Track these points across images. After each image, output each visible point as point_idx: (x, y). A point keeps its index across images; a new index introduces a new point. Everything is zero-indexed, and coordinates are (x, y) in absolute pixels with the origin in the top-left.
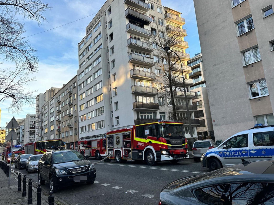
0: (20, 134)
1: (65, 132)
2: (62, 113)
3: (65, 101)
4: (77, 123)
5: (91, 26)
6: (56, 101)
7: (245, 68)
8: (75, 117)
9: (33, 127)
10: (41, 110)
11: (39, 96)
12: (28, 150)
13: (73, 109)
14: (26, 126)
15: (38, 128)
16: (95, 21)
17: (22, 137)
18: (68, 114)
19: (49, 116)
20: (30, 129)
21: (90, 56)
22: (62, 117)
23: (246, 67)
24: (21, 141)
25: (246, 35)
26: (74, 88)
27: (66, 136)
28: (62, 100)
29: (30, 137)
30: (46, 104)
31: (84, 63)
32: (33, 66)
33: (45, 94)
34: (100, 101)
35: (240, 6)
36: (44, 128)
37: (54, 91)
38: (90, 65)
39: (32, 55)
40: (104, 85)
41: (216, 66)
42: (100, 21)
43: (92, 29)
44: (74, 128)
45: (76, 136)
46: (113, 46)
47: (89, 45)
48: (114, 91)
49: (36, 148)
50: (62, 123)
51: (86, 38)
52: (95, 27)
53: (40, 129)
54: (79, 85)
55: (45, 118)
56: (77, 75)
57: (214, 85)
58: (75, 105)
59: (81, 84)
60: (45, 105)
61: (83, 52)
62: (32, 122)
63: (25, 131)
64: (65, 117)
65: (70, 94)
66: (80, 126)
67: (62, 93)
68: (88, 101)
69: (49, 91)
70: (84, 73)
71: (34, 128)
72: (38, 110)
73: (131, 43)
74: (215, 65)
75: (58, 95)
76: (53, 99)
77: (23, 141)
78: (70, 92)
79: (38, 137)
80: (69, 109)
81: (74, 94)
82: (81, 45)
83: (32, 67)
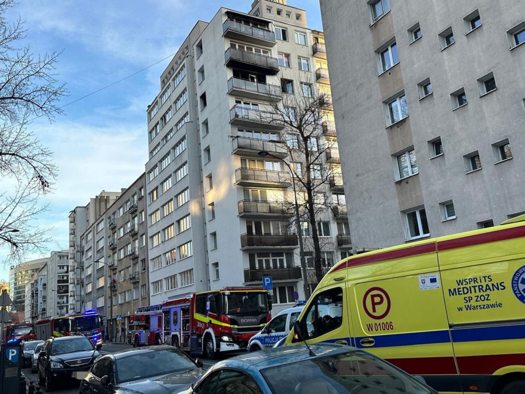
0: (37, 293)
1: (125, 292)
2: (120, 250)
3: (124, 226)
4: (146, 273)
5: (169, 73)
6: (108, 226)
7: (398, 185)
8: (142, 261)
9: (65, 278)
10: (78, 243)
11: (74, 211)
12: (42, 332)
13: (139, 243)
14: (50, 277)
15: (74, 283)
16: (176, 63)
17: (42, 301)
18: (131, 255)
19: (94, 257)
20: (58, 283)
21: (168, 134)
22: (120, 260)
23: (399, 183)
24: (39, 310)
25: (398, 127)
26: (140, 199)
27: (127, 300)
28: (119, 224)
29: (60, 301)
30: (90, 230)
31: (159, 148)
32: (46, 181)
33: (87, 208)
34: (185, 229)
35: (390, 74)
36: (85, 282)
37: (107, 201)
38: (168, 154)
39: (45, 163)
40: (192, 197)
41: (360, 178)
42: (184, 66)
43: (170, 81)
44: (140, 284)
45: (144, 301)
46: (207, 119)
47: (167, 113)
48: (209, 211)
49: (55, 330)
50: (120, 272)
51: (161, 97)
52: (176, 76)
53: (77, 284)
54: (149, 194)
55: (86, 260)
56: (145, 173)
57: (357, 211)
58: (142, 236)
59: (152, 192)
60: (88, 231)
61: (156, 126)
62: (63, 268)
63: (49, 287)
64: (125, 259)
65: (134, 212)
66: (151, 281)
67: (119, 209)
68: (166, 228)
69: (96, 202)
70: (157, 168)
71: (67, 281)
72: (74, 242)
73: (237, 116)
74: (358, 175)
75: (112, 213)
76: (101, 221)
77: (44, 310)
78: (132, 207)
79: (74, 302)
80: (131, 243)
81: (141, 213)
82: (152, 110)
83: (44, 184)
